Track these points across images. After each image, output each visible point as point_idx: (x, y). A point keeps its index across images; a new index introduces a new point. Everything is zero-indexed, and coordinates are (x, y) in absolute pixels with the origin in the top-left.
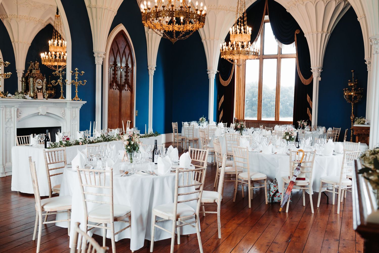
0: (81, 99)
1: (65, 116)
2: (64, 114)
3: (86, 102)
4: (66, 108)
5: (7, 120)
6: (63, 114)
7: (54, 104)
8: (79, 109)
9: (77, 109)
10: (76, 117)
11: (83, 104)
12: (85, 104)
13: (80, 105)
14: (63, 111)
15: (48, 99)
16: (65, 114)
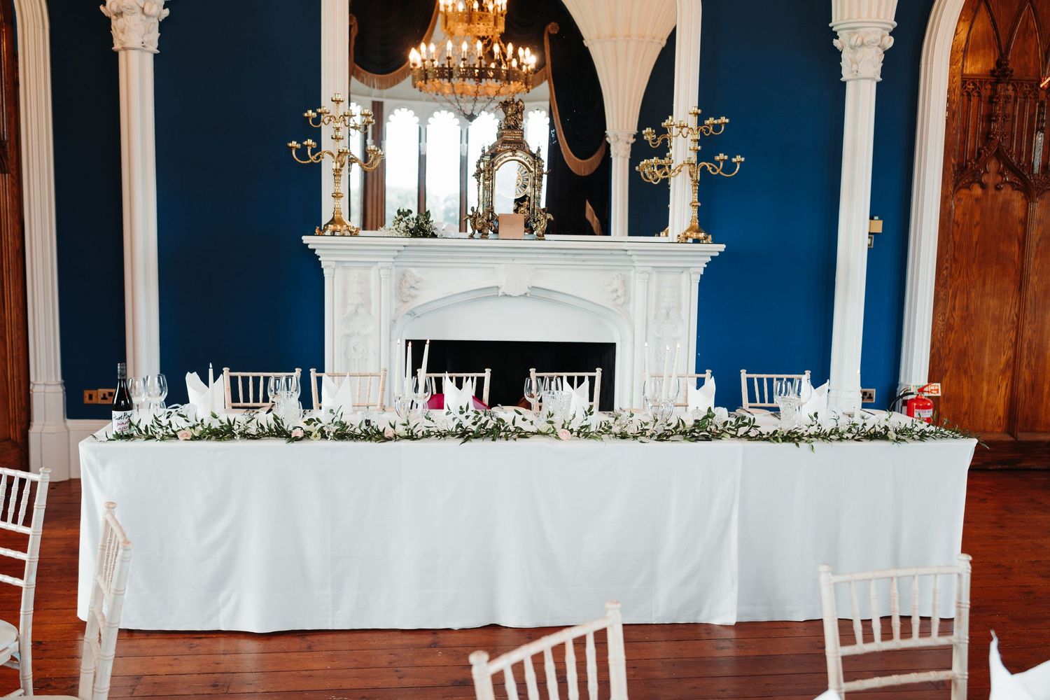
0: (710, 237)
1: (627, 302)
2: (619, 293)
3: (722, 247)
4: (632, 274)
5: (350, 309)
6: (618, 297)
7: (565, 254)
8: (696, 279)
9: (685, 276)
10: (679, 308)
11: (712, 257)
12: (717, 254)
13: (701, 262)
14: (616, 284)
15: (547, 236)
16: (626, 293)
